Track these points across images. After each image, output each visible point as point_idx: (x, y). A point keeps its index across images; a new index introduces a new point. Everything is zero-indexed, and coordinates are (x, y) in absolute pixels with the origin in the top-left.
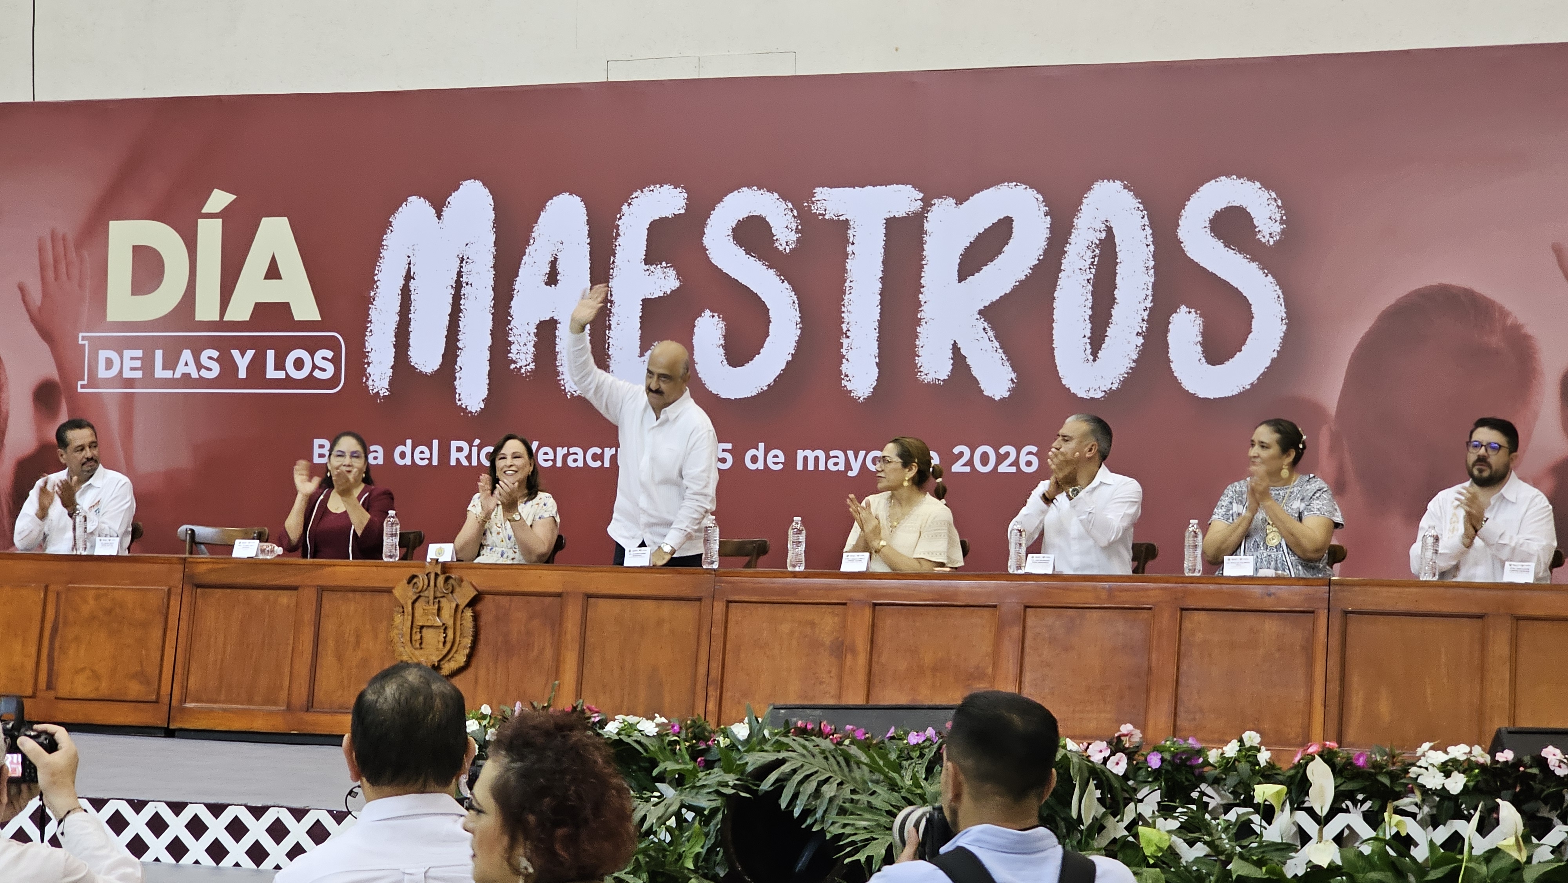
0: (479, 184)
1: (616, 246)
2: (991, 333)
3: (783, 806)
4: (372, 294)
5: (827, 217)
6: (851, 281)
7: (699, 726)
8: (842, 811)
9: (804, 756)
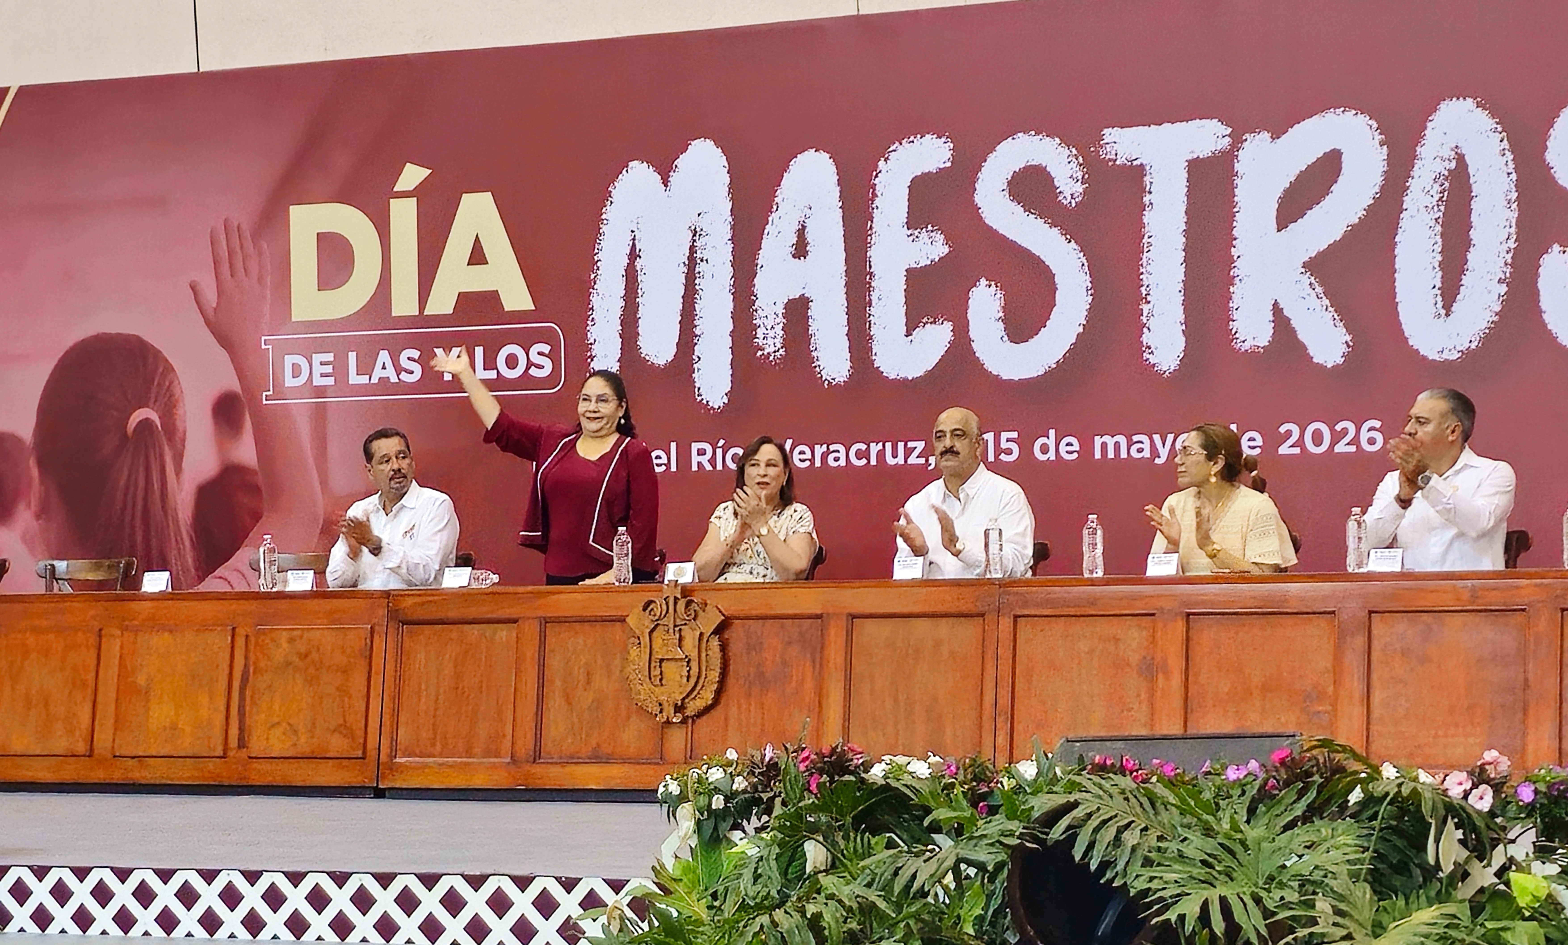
0: (710, 143)
1: (873, 209)
2: (1319, 290)
3: (1077, 859)
4: (593, 276)
5: (1118, 163)
6: (1150, 237)
7: (979, 766)
8: (1148, 862)
9: (1100, 797)
